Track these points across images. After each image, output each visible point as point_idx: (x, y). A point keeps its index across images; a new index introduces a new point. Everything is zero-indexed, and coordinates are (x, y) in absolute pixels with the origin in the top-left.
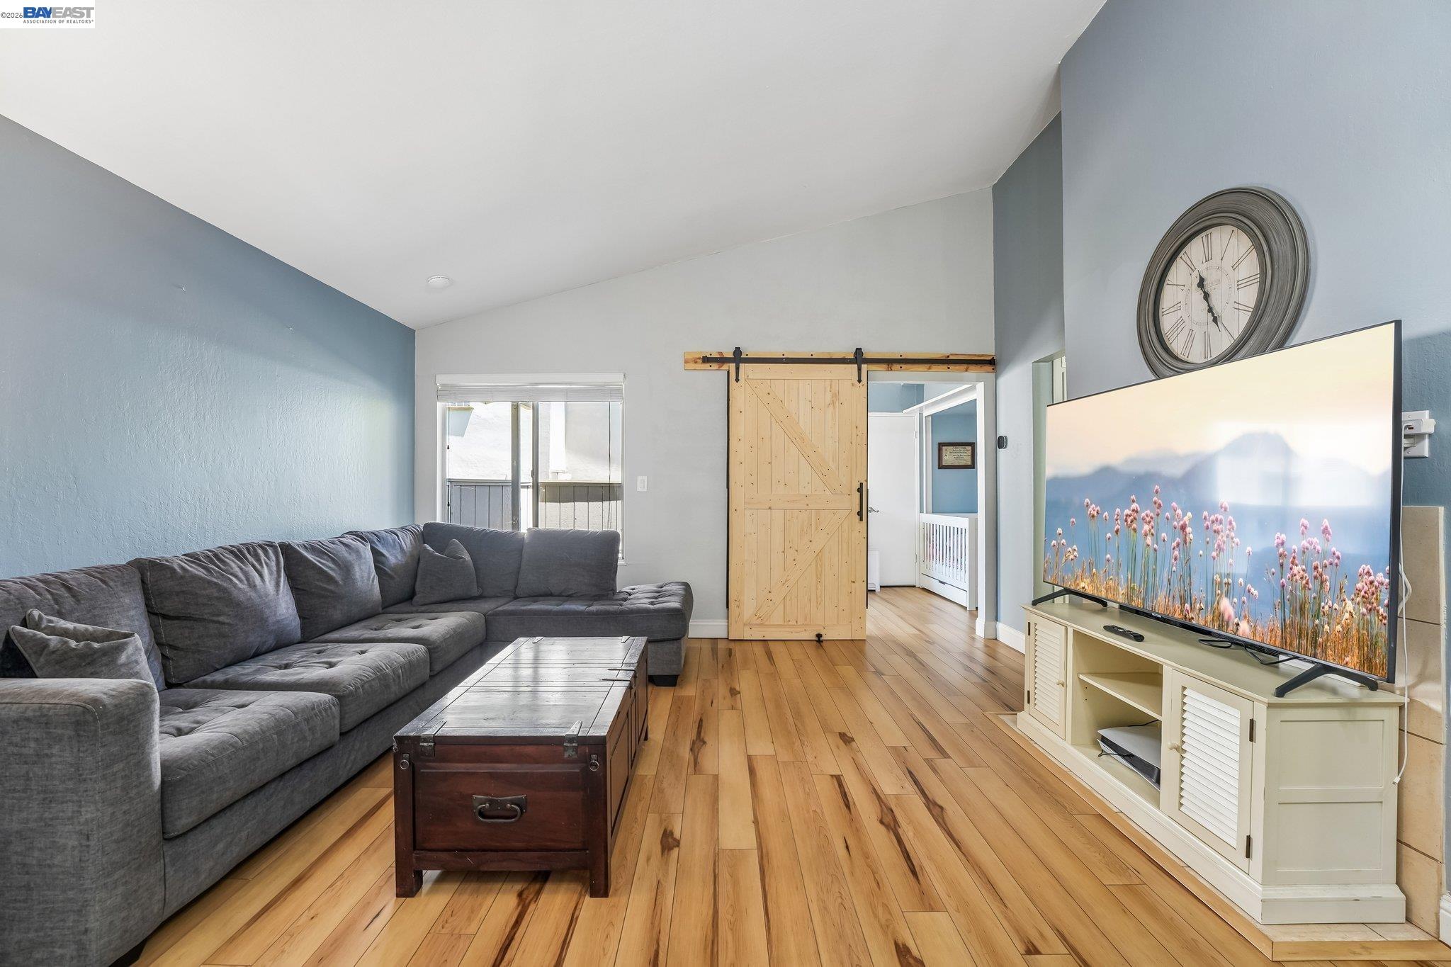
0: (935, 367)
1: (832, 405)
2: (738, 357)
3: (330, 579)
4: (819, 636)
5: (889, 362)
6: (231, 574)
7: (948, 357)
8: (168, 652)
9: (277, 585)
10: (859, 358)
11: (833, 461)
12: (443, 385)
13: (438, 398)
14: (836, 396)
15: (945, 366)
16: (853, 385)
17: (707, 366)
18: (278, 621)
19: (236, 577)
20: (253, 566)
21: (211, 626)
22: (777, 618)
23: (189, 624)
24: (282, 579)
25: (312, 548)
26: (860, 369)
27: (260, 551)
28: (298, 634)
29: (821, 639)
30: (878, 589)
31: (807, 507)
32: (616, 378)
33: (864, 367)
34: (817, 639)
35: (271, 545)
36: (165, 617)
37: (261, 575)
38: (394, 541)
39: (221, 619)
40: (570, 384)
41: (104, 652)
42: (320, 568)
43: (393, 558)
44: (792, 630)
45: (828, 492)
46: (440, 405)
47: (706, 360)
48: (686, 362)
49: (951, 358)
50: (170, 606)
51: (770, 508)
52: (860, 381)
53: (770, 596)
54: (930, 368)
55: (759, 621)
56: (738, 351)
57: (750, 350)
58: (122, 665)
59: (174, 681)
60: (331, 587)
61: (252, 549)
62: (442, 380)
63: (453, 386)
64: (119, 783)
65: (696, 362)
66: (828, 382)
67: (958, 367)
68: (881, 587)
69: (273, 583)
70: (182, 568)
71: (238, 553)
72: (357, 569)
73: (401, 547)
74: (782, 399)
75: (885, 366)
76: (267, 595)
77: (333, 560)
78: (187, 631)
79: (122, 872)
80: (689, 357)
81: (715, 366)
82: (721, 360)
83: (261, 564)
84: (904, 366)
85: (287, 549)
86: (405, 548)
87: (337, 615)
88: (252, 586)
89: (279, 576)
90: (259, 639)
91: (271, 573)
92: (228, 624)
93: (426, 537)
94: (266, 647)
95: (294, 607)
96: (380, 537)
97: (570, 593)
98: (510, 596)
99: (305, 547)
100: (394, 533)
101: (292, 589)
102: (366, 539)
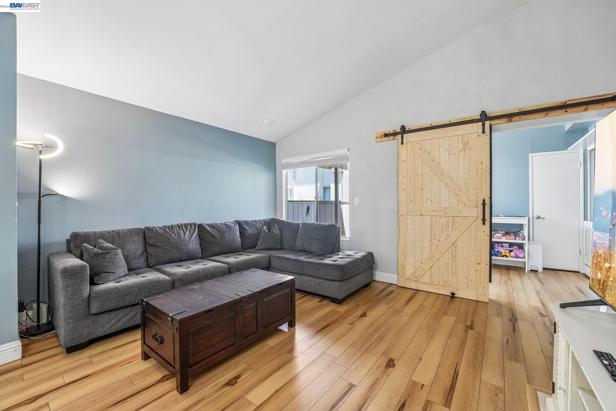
0: (552, 113)
1: (463, 152)
2: (404, 131)
3: (214, 237)
4: (453, 294)
5: (510, 117)
6: (173, 233)
7: (566, 103)
8: (149, 256)
9: (191, 238)
10: (484, 117)
11: (464, 186)
12: (285, 163)
13: (283, 168)
14: (466, 144)
15: (564, 110)
16: (479, 136)
17: (387, 138)
18: (188, 250)
19: (174, 234)
20: (183, 231)
21: (162, 249)
22: (426, 278)
23: (156, 248)
24: (194, 236)
25: (211, 226)
26: (483, 125)
27: (189, 226)
28: (200, 255)
29: (454, 296)
30: (540, 270)
31: (445, 215)
32: (344, 151)
33: (487, 123)
34: (451, 295)
35: (195, 224)
36: (150, 245)
37: (184, 233)
38: (253, 224)
39: (165, 247)
40: (326, 157)
41: (102, 254)
42: (211, 233)
43: (250, 231)
44: (436, 287)
45: (460, 205)
46: (284, 171)
47: (386, 135)
48: (377, 138)
49: (568, 103)
50: (151, 242)
51: (422, 215)
52: (484, 132)
53: (422, 265)
54: (547, 114)
55: (415, 279)
56: (403, 128)
57: (410, 125)
58: (107, 258)
59: (150, 265)
60: (215, 240)
61: (186, 225)
62: (284, 161)
63: (287, 163)
64: (70, 293)
65: (381, 138)
66: (460, 137)
67: (576, 109)
68: (544, 269)
69: (189, 237)
70: (156, 230)
71: (179, 226)
72: (228, 234)
73: (256, 227)
74: (429, 151)
75: (506, 119)
76: (184, 241)
77: (218, 230)
78: (155, 250)
79: (71, 320)
80: (378, 135)
81: (391, 138)
82: (395, 134)
83: (187, 231)
84: (523, 117)
85: (200, 226)
86: (258, 227)
87: (216, 250)
88: (179, 237)
89: (193, 234)
90: (180, 256)
91: (189, 234)
92: (167, 249)
93: (270, 223)
94: (183, 259)
95: (198, 246)
96: (247, 223)
97: (312, 251)
98: (293, 250)
99: (209, 225)
100: (255, 221)
101: (200, 239)
102: (239, 223)
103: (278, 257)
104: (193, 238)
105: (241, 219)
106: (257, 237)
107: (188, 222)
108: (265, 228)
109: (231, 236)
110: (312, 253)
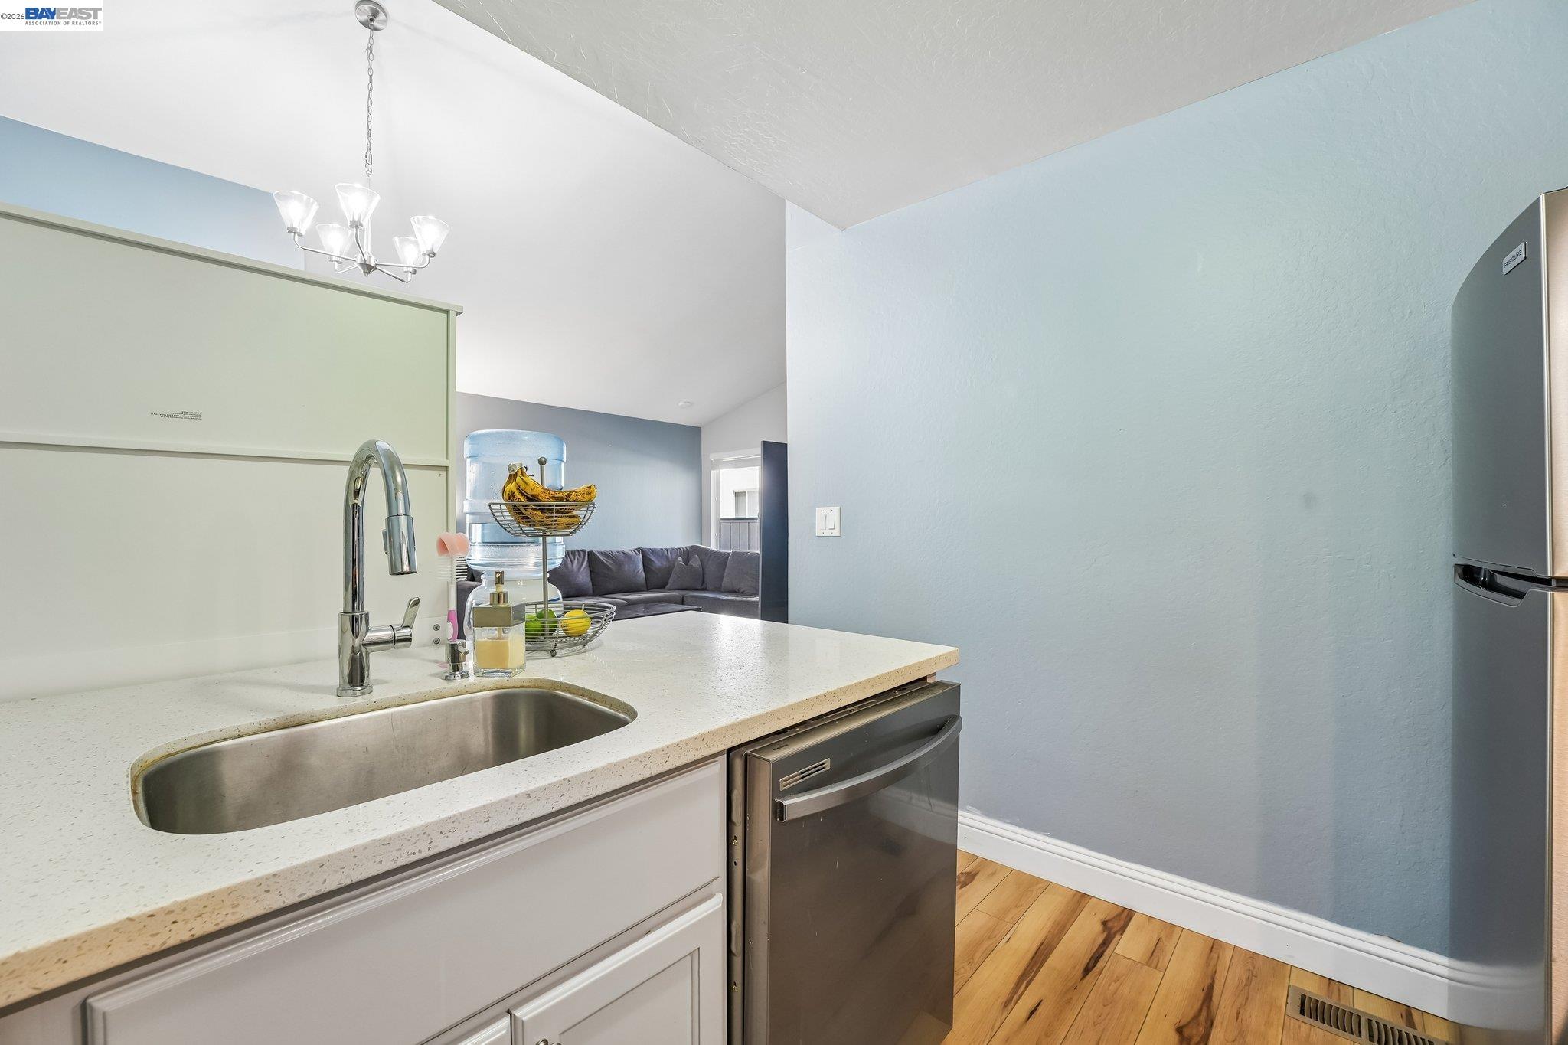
3: (608, 568)
9: (580, 568)
12: (711, 460)
13: (713, 468)
18: (576, 584)
20: (571, 559)
24: (584, 566)
25: (605, 554)
27: (577, 554)
28: (591, 592)
35: (584, 551)
37: (572, 562)
38: (663, 553)
42: (605, 563)
43: (658, 563)
46: (713, 473)
60: (610, 573)
61: (573, 553)
62: (712, 456)
63: (717, 460)
69: (577, 567)
72: (626, 566)
73: (667, 558)
76: (572, 572)
77: (614, 560)
83: (574, 559)
85: (591, 553)
86: (670, 559)
87: (611, 586)
88: (566, 567)
89: (582, 565)
91: (578, 562)
93: (688, 554)
94: (571, 594)
95: (589, 579)
96: (653, 551)
97: (742, 590)
98: (719, 590)
99: (601, 553)
100: (667, 550)
101: (591, 571)
102: (643, 552)
103: (693, 597)
104: (582, 569)
105: (646, 545)
106: (669, 571)
107: (575, 549)
108: (680, 559)
109: (632, 569)
110: (742, 593)
